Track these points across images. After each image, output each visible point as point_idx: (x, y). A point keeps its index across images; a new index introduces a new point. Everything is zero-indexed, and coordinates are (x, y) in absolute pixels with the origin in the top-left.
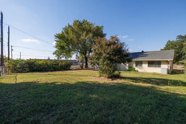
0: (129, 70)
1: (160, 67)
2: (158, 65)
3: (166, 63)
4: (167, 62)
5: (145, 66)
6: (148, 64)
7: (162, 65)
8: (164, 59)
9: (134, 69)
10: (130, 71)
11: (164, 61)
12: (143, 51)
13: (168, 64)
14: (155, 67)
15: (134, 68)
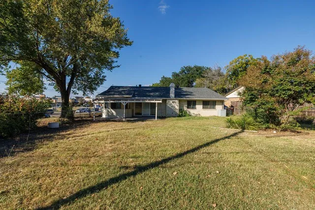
0: (181, 116)
5: (199, 107)
6: (203, 105)
7: (216, 106)
13: (223, 105)
14: (210, 108)
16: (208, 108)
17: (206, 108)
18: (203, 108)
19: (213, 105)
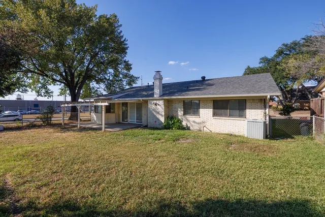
0: (167, 127)
1: (242, 115)
2: (237, 112)
3: (259, 104)
4: (262, 102)
5: (206, 113)
6: (214, 108)
7: (248, 111)
8: (255, 92)
9: (178, 124)
10: (169, 128)
11: (253, 99)
12: (203, 78)
13: (265, 108)
14: (230, 116)
15: (179, 120)
16: (226, 115)
17: (220, 115)
18: (214, 115)
19: (239, 109)
